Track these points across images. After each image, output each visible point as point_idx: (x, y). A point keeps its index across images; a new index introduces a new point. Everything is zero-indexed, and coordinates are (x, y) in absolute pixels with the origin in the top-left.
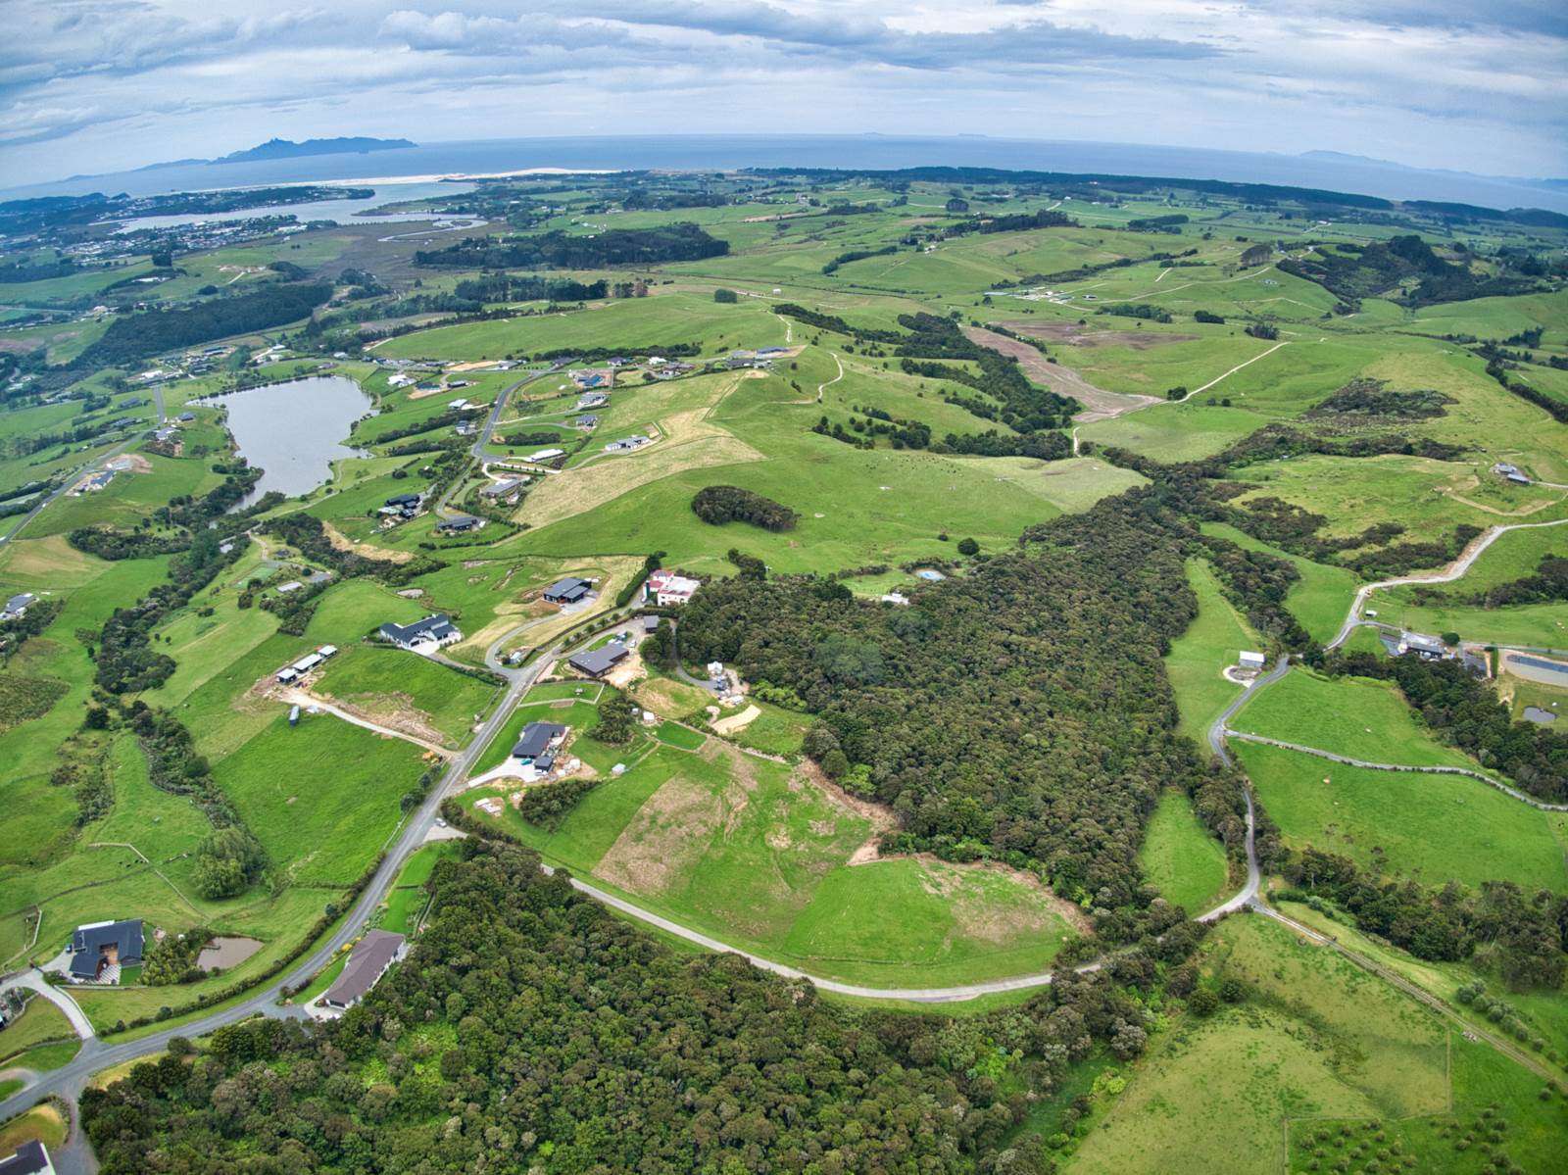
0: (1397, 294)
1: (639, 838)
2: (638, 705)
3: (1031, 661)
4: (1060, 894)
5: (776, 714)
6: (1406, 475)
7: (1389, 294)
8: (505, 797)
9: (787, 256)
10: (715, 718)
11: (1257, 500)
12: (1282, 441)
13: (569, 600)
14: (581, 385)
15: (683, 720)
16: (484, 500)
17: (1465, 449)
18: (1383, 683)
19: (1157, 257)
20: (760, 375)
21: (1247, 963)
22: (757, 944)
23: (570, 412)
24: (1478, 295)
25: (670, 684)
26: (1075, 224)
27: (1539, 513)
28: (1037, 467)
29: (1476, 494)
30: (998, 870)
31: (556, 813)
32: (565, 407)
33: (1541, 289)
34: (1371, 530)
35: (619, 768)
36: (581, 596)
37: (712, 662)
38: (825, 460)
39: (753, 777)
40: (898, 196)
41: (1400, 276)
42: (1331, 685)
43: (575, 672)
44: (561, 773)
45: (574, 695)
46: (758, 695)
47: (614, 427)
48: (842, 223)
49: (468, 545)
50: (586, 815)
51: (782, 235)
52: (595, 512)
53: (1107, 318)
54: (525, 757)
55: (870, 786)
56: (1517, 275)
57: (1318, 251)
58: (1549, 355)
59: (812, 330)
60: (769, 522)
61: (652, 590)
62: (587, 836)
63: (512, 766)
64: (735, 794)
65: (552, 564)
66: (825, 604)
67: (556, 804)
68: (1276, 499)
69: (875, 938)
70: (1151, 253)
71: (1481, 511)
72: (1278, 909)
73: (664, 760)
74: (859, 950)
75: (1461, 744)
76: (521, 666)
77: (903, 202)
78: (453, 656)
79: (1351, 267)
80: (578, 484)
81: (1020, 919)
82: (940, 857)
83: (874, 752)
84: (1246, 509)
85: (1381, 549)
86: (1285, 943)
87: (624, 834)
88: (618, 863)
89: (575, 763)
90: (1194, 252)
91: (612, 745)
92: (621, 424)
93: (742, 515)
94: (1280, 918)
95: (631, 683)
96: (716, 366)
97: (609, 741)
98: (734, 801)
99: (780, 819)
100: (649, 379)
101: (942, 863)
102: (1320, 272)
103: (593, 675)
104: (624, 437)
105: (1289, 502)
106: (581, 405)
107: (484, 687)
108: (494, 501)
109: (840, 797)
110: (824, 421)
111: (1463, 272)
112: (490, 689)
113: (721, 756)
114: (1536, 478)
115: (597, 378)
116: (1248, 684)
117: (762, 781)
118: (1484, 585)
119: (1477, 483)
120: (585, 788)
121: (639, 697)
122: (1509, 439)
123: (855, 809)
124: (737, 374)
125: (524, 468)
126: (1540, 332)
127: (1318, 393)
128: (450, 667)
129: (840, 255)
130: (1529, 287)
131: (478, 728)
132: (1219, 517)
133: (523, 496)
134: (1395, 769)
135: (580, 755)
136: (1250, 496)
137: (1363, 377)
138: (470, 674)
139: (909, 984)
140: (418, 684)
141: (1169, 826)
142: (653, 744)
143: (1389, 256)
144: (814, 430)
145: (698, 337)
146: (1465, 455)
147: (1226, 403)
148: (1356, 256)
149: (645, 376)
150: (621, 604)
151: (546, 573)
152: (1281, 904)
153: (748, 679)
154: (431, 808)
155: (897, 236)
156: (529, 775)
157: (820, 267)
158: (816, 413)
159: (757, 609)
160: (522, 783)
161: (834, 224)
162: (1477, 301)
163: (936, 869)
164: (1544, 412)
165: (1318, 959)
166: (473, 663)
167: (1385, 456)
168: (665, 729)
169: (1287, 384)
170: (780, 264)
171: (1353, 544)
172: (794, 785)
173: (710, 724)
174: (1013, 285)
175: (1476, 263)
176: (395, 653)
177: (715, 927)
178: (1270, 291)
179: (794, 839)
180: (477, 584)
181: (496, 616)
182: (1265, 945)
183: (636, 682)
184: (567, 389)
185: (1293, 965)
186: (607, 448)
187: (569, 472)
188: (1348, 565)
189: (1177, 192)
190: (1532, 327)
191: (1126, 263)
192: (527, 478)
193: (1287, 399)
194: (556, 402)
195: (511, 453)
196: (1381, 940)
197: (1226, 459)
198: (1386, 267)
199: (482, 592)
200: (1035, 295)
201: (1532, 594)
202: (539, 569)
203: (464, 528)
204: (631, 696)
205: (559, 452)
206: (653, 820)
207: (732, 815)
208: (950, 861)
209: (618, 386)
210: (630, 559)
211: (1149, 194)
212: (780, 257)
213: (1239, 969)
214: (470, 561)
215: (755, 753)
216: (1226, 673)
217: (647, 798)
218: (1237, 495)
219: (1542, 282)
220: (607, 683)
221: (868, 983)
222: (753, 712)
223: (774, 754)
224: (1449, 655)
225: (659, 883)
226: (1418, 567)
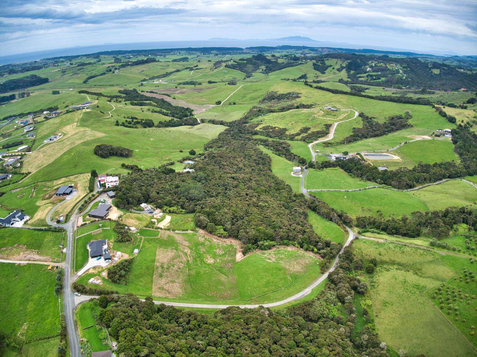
0: (261, 70)
1: (161, 276)
2: (126, 226)
3: (243, 181)
4: (307, 250)
5: (176, 217)
6: (301, 114)
7: (258, 71)
8: (99, 276)
9: (69, 80)
10: (156, 223)
11: (263, 127)
12: (259, 111)
13: (67, 194)
14: (22, 125)
15: (146, 227)
16: (7, 168)
17: (313, 105)
18: (336, 168)
19: (187, 68)
20: (88, 110)
21: (369, 254)
22: (232, 300)
23: (23, 134)
24: (284, 68)
25: (133, 215)
26: (158, 61)
27: (345, 117)
28: (192, 128)
29: (324, 116)
30: (282, 248)
31: (124, 276)
32: (19, 133)
33: (301, 64)
34: (301, 130)
35: (136, 251)
36: (71, 192)
37: (141, 203)
38: (128, 133)
39: (186, 241)
40: (98, 60)
41: (259, 66)
42: (322, 172)
43: (93, 219)
44: (116, 259)
45: (99, 227)
46: (167, 211)
47: (42, 135)
48: (83, 69)
49: (9, 184)
50: (136, 273)
51: (64, 75)
52: (54, 163)
53: (182, 86)
54: (97, 256)
55: (226, 232)
56: (292, 61)
57: (234, 61)
58: (312, 80)
59: (96, 97)
60: (124, 154)
61: (102, 183)
62: (141, 281)
63: (92, 262)
64: (184, 249)
65: (49, 184)
66: (168, 176)
67: (123, 272)
68: (269, 126)
69: (268, 283)
70: (185, 67)
71: (328, 120)
72: (364, 236)
73: (150, 244)
74: (266, 289)
75: (369, 180)
76: (66, 222)
77: (100, 61)
78: (32, 225)
79: (245, 65)
80: (41, 155)
81: (303, 262)
82: (262, 249)
83: (221, 220)
84: (261, 130)
85: (307, 134)
86: (375, 245)
87: (154, 276)
88: (159, 288)
89: (119, 253)
90: (197, 66)
91: (127, 243)
92: (44, 134)
93: (113, 154)
94: (366, 238)
95: (119, 218)
96: (70, 110)
97: (125, 242)
98: (186, 251)
99: (204, 253)
100: (47, 118)
101: (264, 251)
102: (237, 67)
103: (102, 218)
104: (49, 137)
105: (274, 126)
106: (25, 131)
107: (55, 234)
108: (11, 167)
109: (218, 239)
110: (117, 122)
111: (276, 62)
112: (58, 234)
113: (169, 236)
114: (338, 109)
115: (27, 121)
116: (301, 176)
117: (189, 241)
118: (341, 138)
119: (323, 113)
120: (130, 262)
121: (124, 222)
122: (324, 100)
123: (225, 242)
124: (80, 111)
125: (17, 154)
126: (306, 75)
127: (259, 97)
128: (35, 229)
129: (87, 77)
130: (297, 64)
131: (65, 250)
132: (256, 133)
133: (22, 163)
134: (360, 190)
135: (118, 250)
136: (261, 126)
137: (270, 91)
138: (46, 230)
139: (290, 295)
140: (24, 240)
141: (314, 221)
142: (141, 239)
143: (254, 61)
144: (115, 125)
145: (55, 105)
146: (313, 106)
147: (234, 104)
148: (245, 62)
149: (44, 118)
150: (91, 191)
151: (49, 187)
152: (364, 234)
153: (159, 207)
154: (68, 290)
155: (105, 70)
156: (102, 263)
157: (82, 82)
158: (113, 120)
159: (146, 182)
160: (102, 268)
161: (80, 69)
162: (284, 69)
163: (264, 254)
164: (328, 92)
165: (387, 246)
166: (43, 226)
167: (292, 110)
168: (141, 232)
169: (249, 96)
170: (68, 82)
171: (298, 134)
172: (201, 240)
173: (156, 226)
174: (147, 80)
175: (279, 60)
176: (7, 229)
177: (212, 299)
178: (226, 74)
179: (214, 258)
180: (22, 197)
181: (39, 207)
182: (370, 247)
183: (120, 217)
184: (17, 127)
185: (382, 250)
186: (45, 141)
187: (35, 152)
188: (301, 140)
189: (181, 52)
190: (303, 74)
191: (178, 71)
192: (19, 157)
193: (251, 100)
194: (16, 131)
195: (8, 150)
196: (398, 236)
197: (246, 118)
198: (254, 64)
199: (26, 199)
200: (156, 82)
201: (357, 138)
202: (45, 186)
203: (4, 179)
204: (121, 223)
205: (27, 146)
206: (162, 267)
207: (188, 256)
208: (265, 250)
209: (36, 123)
210: (82, 175)
211: (172, 53)
212: (67, 80)
213: (368, 256)
214: (14, 189)
215: (179, 232)
216: (292, 174)
217: (155, 260)
218: (257, 127)
219: (300, 62)
220: (110, 219)
221: (277, 300)
222: (168, 218)
223: (187, 230)
224: (348, 157)
225: (180, 290)
226: (320, 137)
